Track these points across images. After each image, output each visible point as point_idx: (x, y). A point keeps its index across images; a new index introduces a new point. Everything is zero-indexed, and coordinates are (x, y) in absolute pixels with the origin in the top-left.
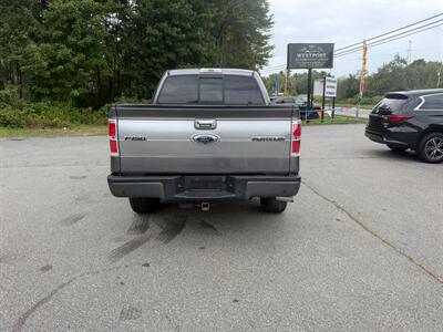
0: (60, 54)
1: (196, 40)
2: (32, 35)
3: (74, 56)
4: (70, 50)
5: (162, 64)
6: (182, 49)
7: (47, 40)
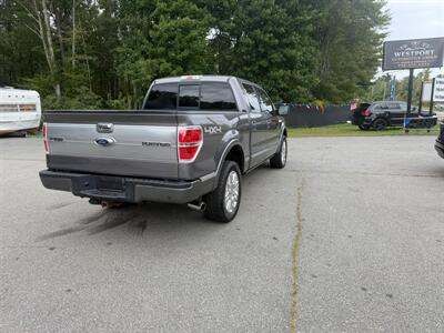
0: (162, 68)
1: (291, 45)
2: (143, 53)
3: (174, 69)
4: (170, 64)
5: (253, 72)
6: (276, 55)
7: (154, 56)
